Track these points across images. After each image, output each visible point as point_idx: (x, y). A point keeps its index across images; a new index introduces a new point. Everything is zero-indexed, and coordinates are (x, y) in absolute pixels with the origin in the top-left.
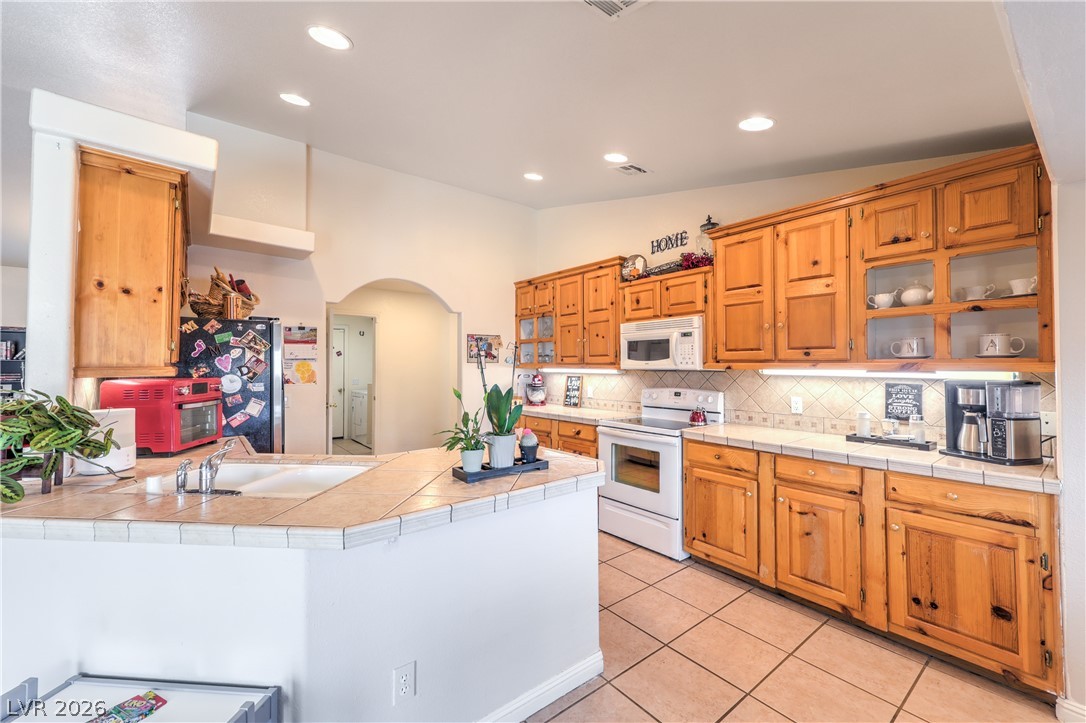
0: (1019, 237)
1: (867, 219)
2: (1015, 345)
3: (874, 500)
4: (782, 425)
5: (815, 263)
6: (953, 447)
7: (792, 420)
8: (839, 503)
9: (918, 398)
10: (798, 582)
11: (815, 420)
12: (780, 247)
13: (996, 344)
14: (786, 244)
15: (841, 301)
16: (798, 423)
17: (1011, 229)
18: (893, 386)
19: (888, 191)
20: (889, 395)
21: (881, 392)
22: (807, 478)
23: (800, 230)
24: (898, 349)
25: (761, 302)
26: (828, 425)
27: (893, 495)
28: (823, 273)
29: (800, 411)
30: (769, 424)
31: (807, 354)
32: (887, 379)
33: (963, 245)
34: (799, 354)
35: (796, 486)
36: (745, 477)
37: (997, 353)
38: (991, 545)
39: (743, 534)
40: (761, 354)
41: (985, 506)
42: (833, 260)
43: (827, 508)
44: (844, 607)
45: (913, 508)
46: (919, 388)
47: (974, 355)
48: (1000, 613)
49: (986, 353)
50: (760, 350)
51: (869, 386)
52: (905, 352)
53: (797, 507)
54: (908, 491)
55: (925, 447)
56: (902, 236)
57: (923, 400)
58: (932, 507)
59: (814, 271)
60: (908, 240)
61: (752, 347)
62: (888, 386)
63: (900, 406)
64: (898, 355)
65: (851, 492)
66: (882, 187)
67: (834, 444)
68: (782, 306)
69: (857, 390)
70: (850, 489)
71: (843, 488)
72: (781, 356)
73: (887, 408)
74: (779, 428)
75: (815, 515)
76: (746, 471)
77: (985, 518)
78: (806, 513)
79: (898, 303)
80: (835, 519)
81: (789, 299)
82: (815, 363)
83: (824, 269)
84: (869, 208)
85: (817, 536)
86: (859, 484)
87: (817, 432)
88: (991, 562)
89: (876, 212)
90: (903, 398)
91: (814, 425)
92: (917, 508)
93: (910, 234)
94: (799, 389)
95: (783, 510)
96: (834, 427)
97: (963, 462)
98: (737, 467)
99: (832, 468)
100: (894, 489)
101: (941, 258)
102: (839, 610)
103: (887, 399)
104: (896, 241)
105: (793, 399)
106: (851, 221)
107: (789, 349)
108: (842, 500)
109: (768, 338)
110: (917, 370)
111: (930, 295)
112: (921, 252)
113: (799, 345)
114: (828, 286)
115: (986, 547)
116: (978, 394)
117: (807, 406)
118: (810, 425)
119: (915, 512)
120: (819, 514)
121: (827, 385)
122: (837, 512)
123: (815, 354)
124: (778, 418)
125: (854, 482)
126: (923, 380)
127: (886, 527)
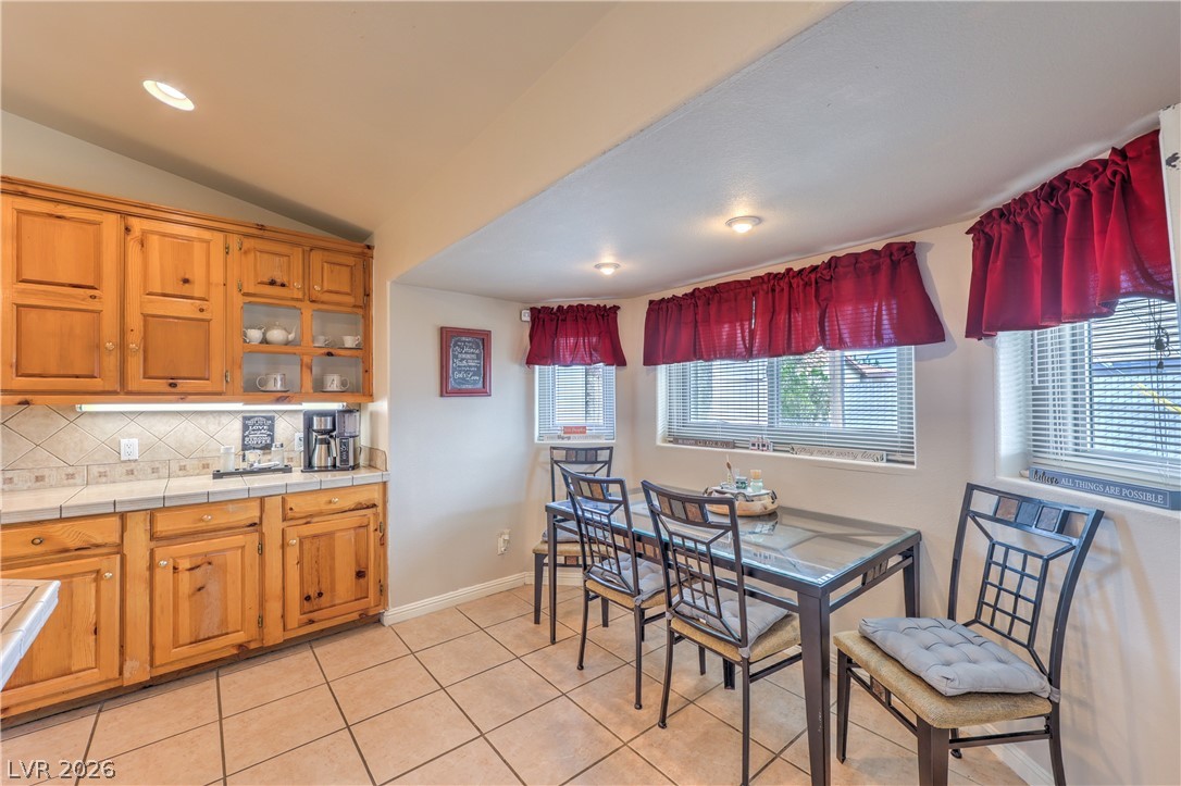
0: (355, 306)
1: (245, 253)
2: (343, 383)
3: (273, 525)
4: (104, 479)
5: (186, 281)
6: (309, 466)
7: (121, 469)
8: (239, 540)
9: (271, 428)
10: (185, 651)
11: (157, 465)
12: (133, 249)
13: (333, 382)
14: (143, 246)
15: (217, 329)
16: (131, 472)
17: (349, 300)
18: (249, 418)
19: (266, 234)
20: (245, 427)
21: (237, 425)
22: (201, 526)
23: (164, 235)
24: (263, 382)
25: (99, 312)
26: (175, 466)
27: (290, 514)
28: (196, 295)
29: (135, 456)
30: (78, 480)
31: (173, 385)
32: (242, 412)
33: (323, 302)
34: (162, 385)
35: (179, 540)
36: (95, 556)
37: (335, 389)
38: (355, 528)
39: (94, 637)
40: (97, 384)
41: (349, 502)
42: (209, 284)
43: (223, 550)
44: (240, 646)
45: (304, 521)
46: (272, 419)
47: (320, 391)
48: (360, 574)
49: (329, 389)
50: (93, 377)
51: (225, 420)
52: (271, 387)
53: (185, 564)
54: (299, 506)
55: (287, 470)
56: (279, 281)
57: (276, 430)
58: (320, 514)
59: (186, 289)
60: (283, 285)
61: (77, 373)
62: (245, 418)
63: (258, 435)
64: (262, 389)
65: (251, 525)
66: (261, 227)
67: (202, 484)
68: (134, 321)
69: (212, 425)
70: (250, 522)
71: (243, 523)
72: (132, 386)
73: (243, 440)
74: (97, 483)
75: (210, 563)
76: (98, 546)
77: (353, 510)
78: (198, 566)
79: (265, 341)
80: (233, 558)
81: (145, 316)
82: (184, 397)
83: (198, 291)
84: (248, 243)
85: (213, 588)
86: (258, 514)
87: (159, 478)
88: (355, 541)
89: (255, 250)
90: (259, 430)
91: (154, 470)
92: (308, 519)
93: (285, 281)
94: (133, 428)
95: (164, 577)
96: (183, 468)
97: (316, 475)
98: (79, 545)
99: (230, 507)
100: (291, 509)
101: (308, 310)
102: (235, 652)
103: (244, 432)
104: (273, 283)
105: (124, 442)
106: (227, 248)
107: (144, 378)
108: (241, 536)
109: (111, 362)
110: (289, 402)
111: (291, 337)
112: (293, 299)
113: (161, 375)
114: (202, 310)
115: (352, 531)
116: (326, 421)
117: (146, 449)
118: (150, 471)
119: (306, 523)
120: (215, 562)
121: (174, 422)
122: (233, 550)
123: (184, 385)
124: (95, 470)
125: (253, 513)
126: (274, 411)
127: (283, 546)
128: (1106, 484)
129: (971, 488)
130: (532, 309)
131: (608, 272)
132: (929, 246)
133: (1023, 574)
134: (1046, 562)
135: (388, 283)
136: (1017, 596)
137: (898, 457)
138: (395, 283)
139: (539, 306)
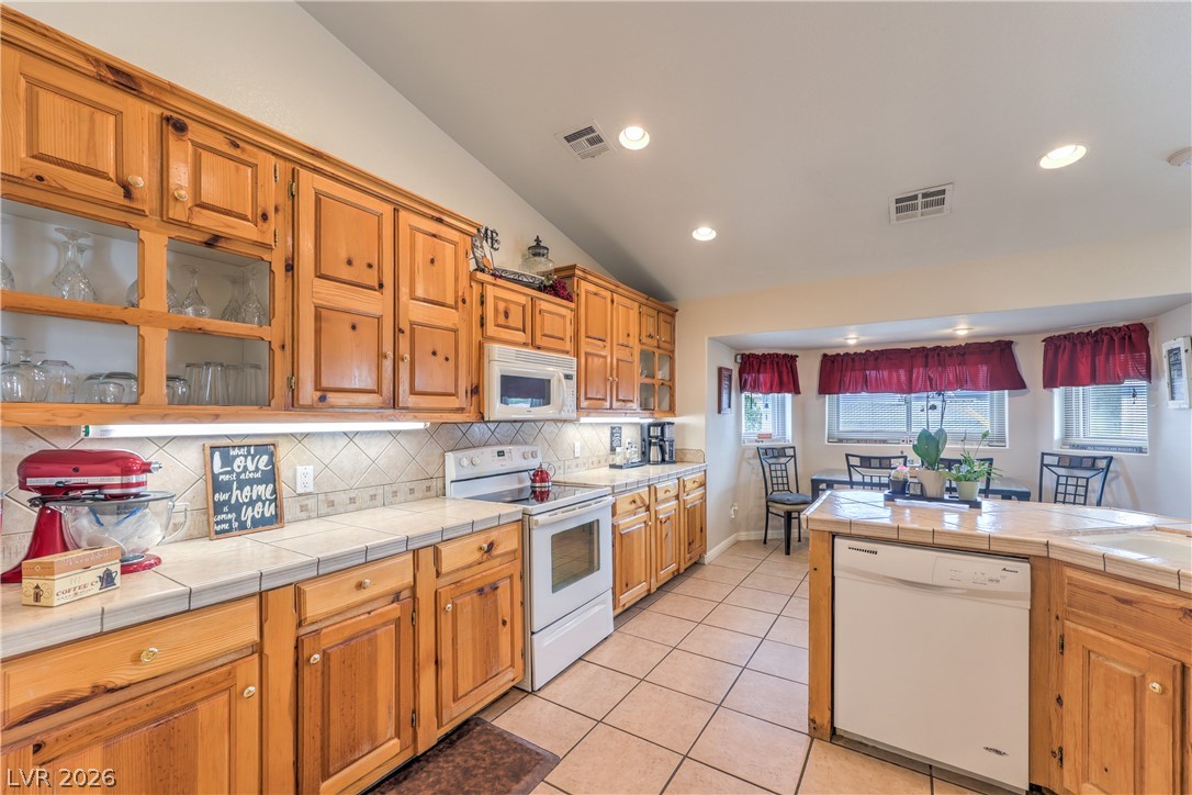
1: (643, 316)
4: (569, 470)
12: (614, 314)
14: (617, 312)
15: (635, 368)
16: (577, 465)
18: (614, 428)
19: (648, 302)
20: (612, 435)
21: (609, 433)
23: (622, 304)
25: (606, 357)
28: (630, 344)
50: (604, 400)
51: (605, 429)
53: (664, 519)
58: (692, 489)
59: (628, 341)
61: (600, 397)
62: (612, 428)
65: (677, 495)
68: (615, 362)
69: (601, 433)
70: (677, 493)
72: (614, 405)
73: (612, 444)
75: (669, 519)
78: (667, 521)
81: (617, 360)
82: (626, 413)
85: (669, 535)
89: (646, 313)
93: (653, 334)
94: (578, 434)
95: (659, 527)
100: (686, 486)
101: (657, 354)
103: (611, 438)
104: (650, 336)
105: (576, 444)
106: (637, 312)
114: (631, 355)
115: (699, 501)
116: (657, 430)
121: (590, 430)
122: (674, 511)
123: (627, 405)
124: (567, 464)
127: (684, 510)
128: (1110, 447)
129: (1043, 454)
130: (743, 355)
131: (852, 342)
132: (1017, 343)
133: (1077, 486)
134: (1088, 479)
135: (706, 338)
136: (1075, 495)
137: (995, 444)
138: (710, 339)
139: (747, 353)
